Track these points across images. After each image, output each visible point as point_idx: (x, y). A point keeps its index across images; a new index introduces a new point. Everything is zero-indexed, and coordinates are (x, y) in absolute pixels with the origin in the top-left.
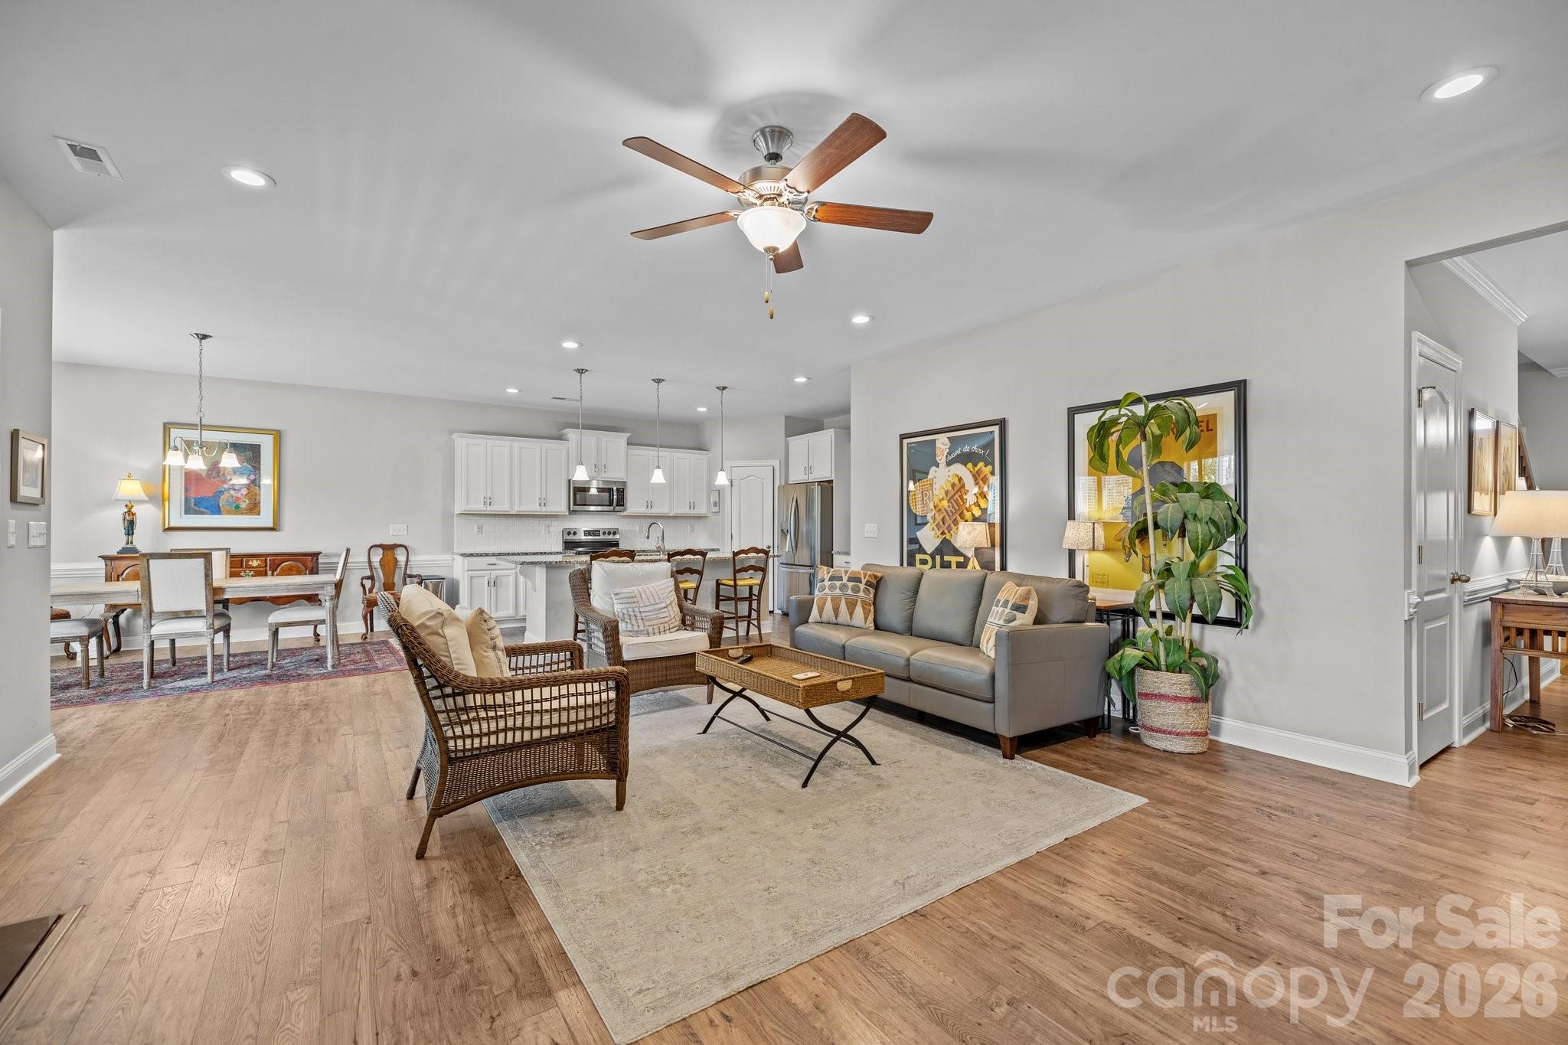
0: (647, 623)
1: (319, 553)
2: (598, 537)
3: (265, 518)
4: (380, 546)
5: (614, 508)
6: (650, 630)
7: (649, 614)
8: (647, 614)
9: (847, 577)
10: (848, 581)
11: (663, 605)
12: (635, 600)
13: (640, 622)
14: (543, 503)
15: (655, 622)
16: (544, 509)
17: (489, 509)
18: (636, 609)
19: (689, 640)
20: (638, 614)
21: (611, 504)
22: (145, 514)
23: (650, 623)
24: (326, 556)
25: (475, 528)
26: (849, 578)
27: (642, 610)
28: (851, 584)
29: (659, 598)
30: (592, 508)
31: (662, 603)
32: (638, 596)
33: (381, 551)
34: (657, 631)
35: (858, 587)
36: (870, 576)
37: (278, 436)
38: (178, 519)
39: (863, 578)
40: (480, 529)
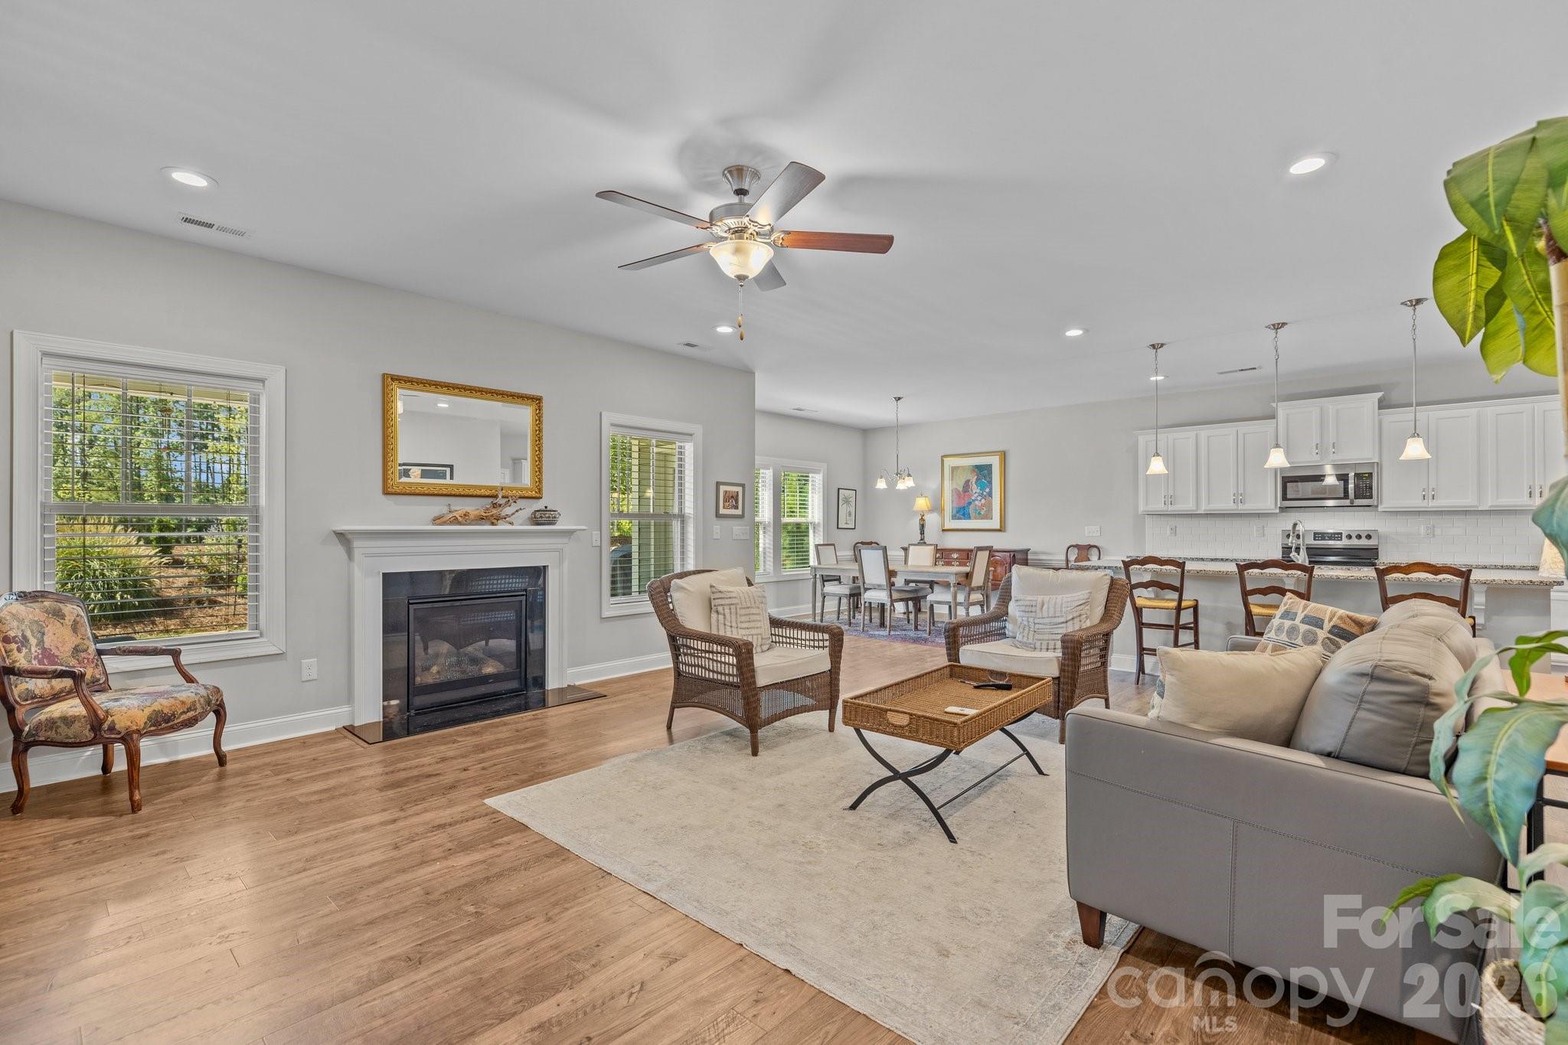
0: (1037, 636)
1: (1029, 550)
2: (1338, 542)
3: (995, 523)
4: (1077, 546)
5: (1352, 502)
6: (1038, 645)
7: (1044, 627)
8: (1041, 626)
9: (1303, 614)
10: (1302, 622)
11: (1063, 620)
12: (1033, 609)
13: (1032, 633)
14: (1240, 499)
15: (1046, 637)
16: (1241, 506)
17: (1171, 509)
18: (1031, 620)
19: (1026, 660)
20: (1032, 626)
21: (1346, 496)
22: (932, 520)
23: (1040, 637)
24: (1035, 553)
25: (1168, 529)
26: (1306, 616)
27: (1036, 621)
28: (1304, 628)
29: (1061, 611)
30: (1330, 503)
31: (1062, 616)
32: (1039, 606)
33: (1076, 551)
34: (1044, 647)
35: (1316, 634)
36: (1341, 618)
37: (1004, 456)
38: (951, 524)
39: (1326, 621)
40: (1174, 530)
